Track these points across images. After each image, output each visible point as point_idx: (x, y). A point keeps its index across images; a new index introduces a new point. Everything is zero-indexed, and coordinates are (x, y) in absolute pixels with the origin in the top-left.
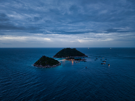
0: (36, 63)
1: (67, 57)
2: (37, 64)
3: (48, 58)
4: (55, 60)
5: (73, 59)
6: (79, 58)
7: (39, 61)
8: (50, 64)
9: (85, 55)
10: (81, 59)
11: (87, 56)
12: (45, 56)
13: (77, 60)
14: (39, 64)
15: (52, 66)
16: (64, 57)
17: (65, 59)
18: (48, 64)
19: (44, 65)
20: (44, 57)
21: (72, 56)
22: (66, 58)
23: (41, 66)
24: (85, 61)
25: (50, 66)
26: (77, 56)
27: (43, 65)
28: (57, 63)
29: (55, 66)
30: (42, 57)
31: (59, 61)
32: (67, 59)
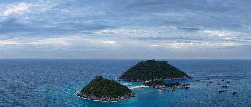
0: (83, 90)
1: (148, 80)
2: (86, 92)
3: (107, 81)
4: (122, 86)
5: (161, 83)
7: (88, 87)
8: (110, 94)
9: (187, 76)
10: (178, 84)
11: (191, 78)
12: (101, 77)
13: (171, 85)
14: (90, 93)
15: (115, 97)
16: (142, 80)
17: (144, 84)
18: (106, 94)
19: (98, 94)
20: (99, 78)
21: (159, 77)
22: (146, 82)
23: (93, 96)
24: (187, 88)
25: (111, 98)
26: (170, 77)
27: (96, 96)
28: (126, 92)
29: (122, 98)
30: (94, 79)
31: (131, 88)
32: (147, 84)
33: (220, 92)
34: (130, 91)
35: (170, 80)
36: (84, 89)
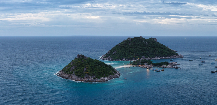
0: (63, 70)
1: (135, 59)
2: (67, 72)
3: (90, 60)
4: (106, 65)
5: (149, 63)
6: (164, 62)
7: (69, 66)
8: (93, 75)
9: (177, 55)
10: (167, 64)
11: (181, 57)
12: (83, 56)
13: (159, 65)
14: (71, 74)
15: (99, 78)
16: (128, 59)
17: (131, 63)
18: (89, 75)
19: (80, 75)
20: (81, 57)
21: (147, 55)
22: (133, 61)
23: (74, 77)
24: (177, 68)
25: (94, 79)
26: (158, 56)
27: (78, 76)
28: (110, 72)
29: (106, 78)
30: (76, 58)
31: (116, 68)
32: (134, 64)
33: (212, 72)
34: (114, 71)
35: (158, 59)
36: (65, 68)
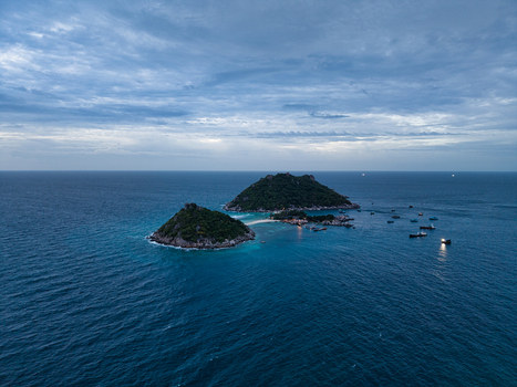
0: (161, 230)
1: (279, 209)
2: (166, 233)
3: (206, 212)
4: (233, 220)
5: (302, 215)
6: (326, 214)
7: (171, 223)
8: (212, 236)
9: (349, 203)
10: (331, 218)
11: (356, 207)
12: (194, 206)
13: (318, 220)
14: (174, 236)
15: (221, 241)
16: (267, 209)
17: (271, 216)
18: (204, 236)
19: (190, 237)
20: (192, 208)
21: (297, 204)
22: (275, 212)
23: (180, 241)
24: (348, 226)
25: (214, 243)
26: (316, 205)
27: (187, 239)
28: (239, 230)
29: (232, 242)
30: (183, 210)
32: (276, 217)
33: (411, 236)
34: (246, 229)
35: (316, 210)
36: (163, 227)
